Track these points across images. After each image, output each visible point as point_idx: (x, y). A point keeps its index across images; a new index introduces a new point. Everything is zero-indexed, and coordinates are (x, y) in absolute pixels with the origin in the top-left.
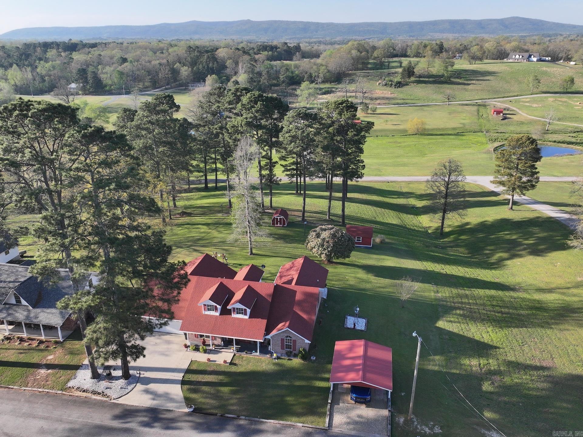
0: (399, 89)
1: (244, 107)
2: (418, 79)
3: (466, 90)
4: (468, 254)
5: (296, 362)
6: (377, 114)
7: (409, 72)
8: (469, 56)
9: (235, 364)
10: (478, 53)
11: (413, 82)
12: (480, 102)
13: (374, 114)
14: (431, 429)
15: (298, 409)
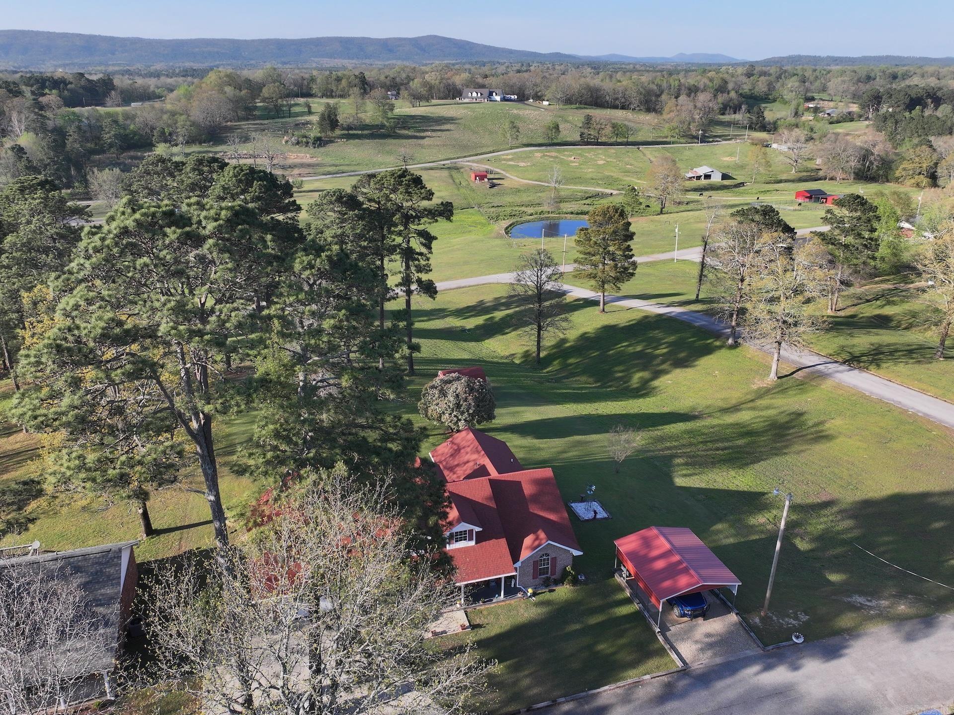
0: (322, 149)
2: (347, 132)
3: (422, 146)
4: (596, 382)
5: (564, 592)
6: (304, 192)
7: (330, 120)
8: (410, 95)
9: (479, 626)
10: (422, 89)
11: (342, 137)
12: (448, 164)
13: (301, 192)
14: (796, 618)
15: (625, 656)
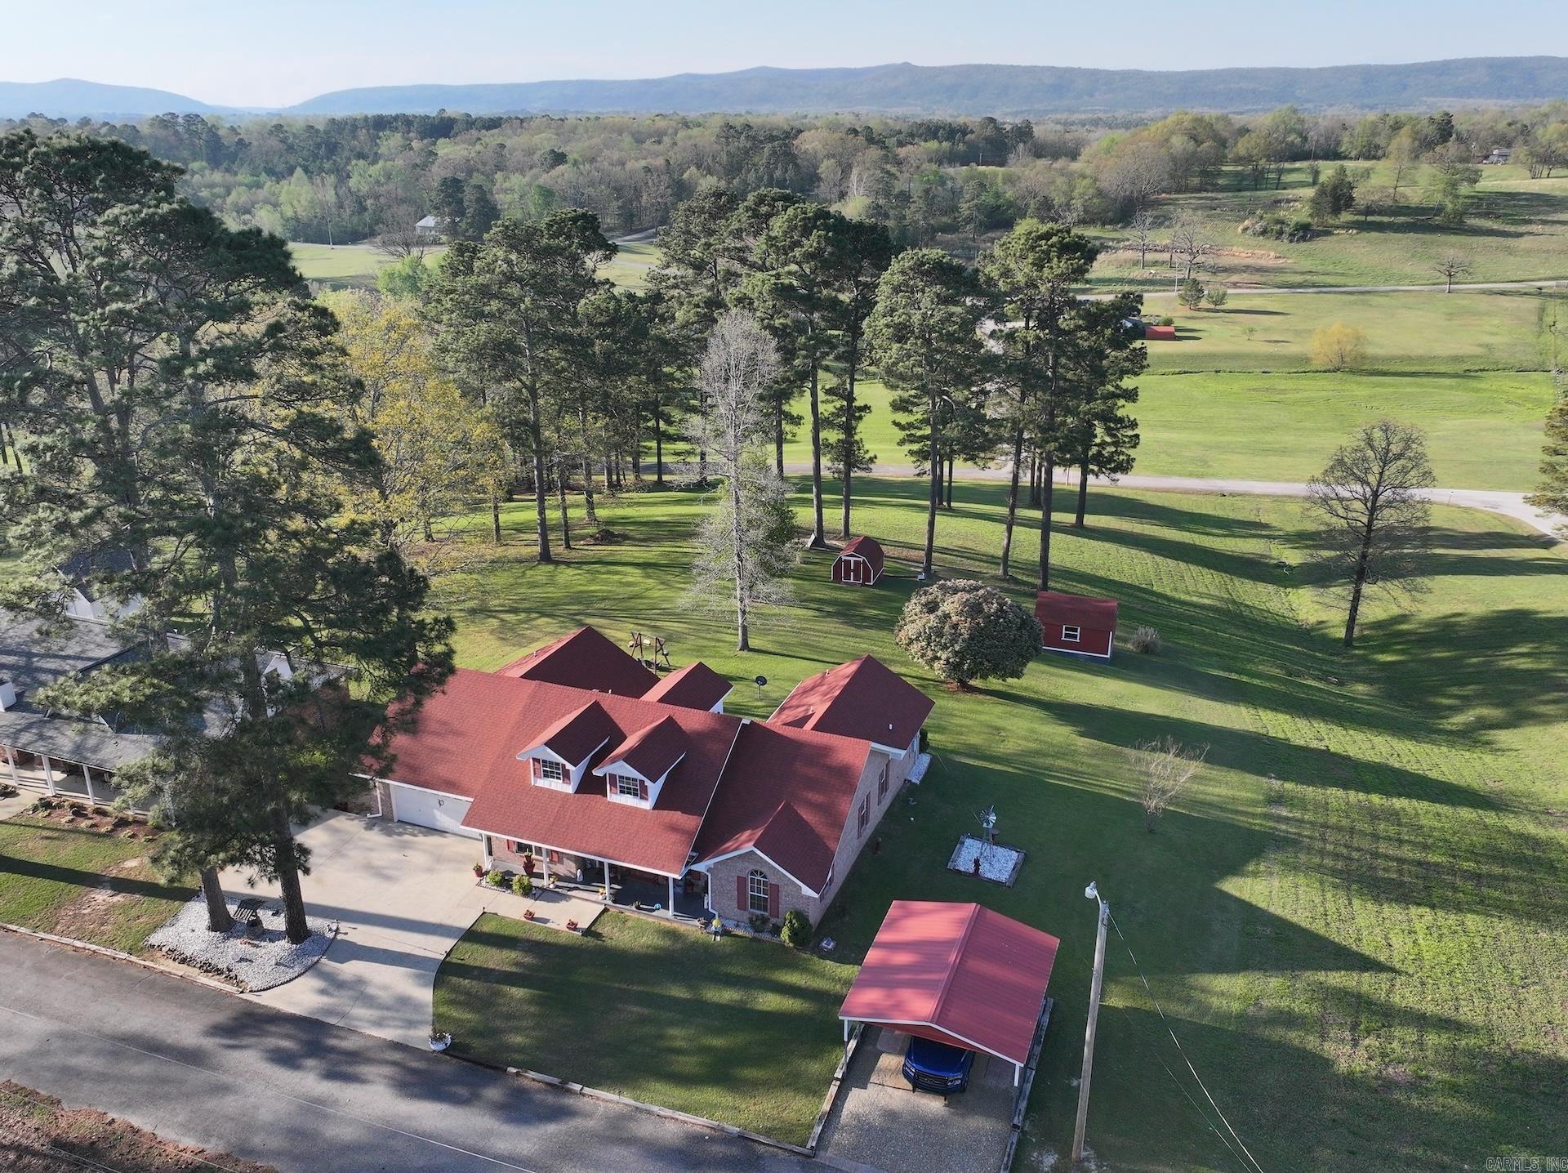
0: (1303, 246)
1: (772, 245)
2: (1363, 218)
3: (1510, 251)
6: (1224, 311)
7: (1338, 198)
8: (1532, 154)
9: (598, 936)
10: (1560, 145)
11: (1348, 226)
13: (1218, 311)
